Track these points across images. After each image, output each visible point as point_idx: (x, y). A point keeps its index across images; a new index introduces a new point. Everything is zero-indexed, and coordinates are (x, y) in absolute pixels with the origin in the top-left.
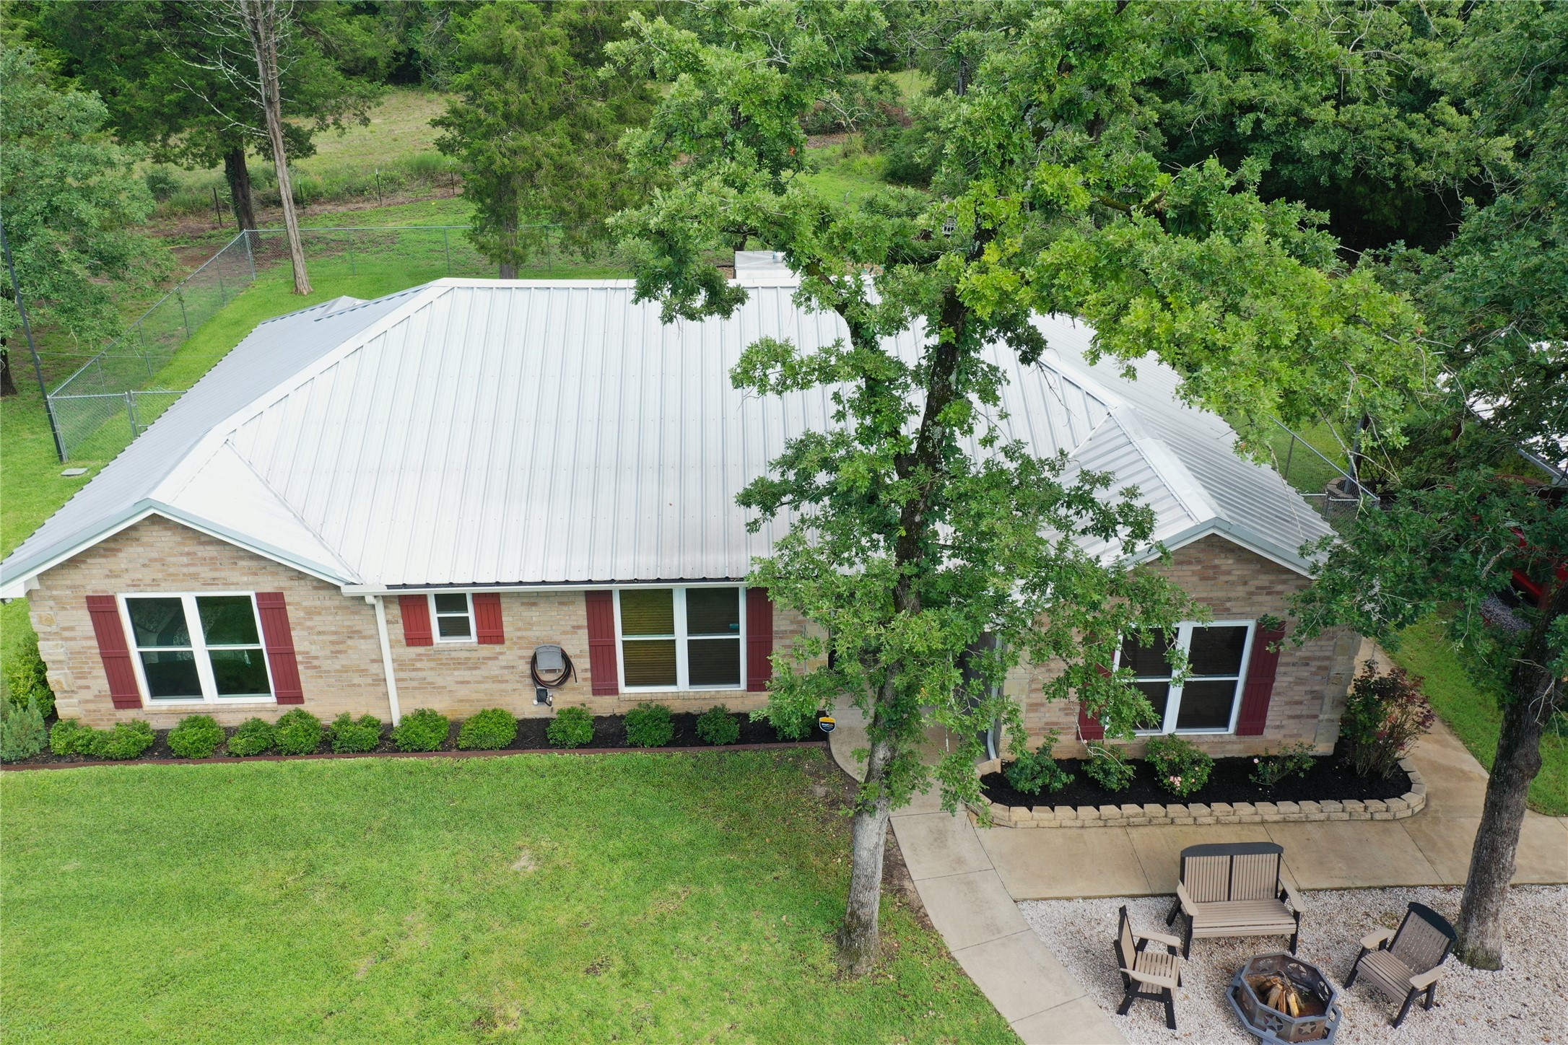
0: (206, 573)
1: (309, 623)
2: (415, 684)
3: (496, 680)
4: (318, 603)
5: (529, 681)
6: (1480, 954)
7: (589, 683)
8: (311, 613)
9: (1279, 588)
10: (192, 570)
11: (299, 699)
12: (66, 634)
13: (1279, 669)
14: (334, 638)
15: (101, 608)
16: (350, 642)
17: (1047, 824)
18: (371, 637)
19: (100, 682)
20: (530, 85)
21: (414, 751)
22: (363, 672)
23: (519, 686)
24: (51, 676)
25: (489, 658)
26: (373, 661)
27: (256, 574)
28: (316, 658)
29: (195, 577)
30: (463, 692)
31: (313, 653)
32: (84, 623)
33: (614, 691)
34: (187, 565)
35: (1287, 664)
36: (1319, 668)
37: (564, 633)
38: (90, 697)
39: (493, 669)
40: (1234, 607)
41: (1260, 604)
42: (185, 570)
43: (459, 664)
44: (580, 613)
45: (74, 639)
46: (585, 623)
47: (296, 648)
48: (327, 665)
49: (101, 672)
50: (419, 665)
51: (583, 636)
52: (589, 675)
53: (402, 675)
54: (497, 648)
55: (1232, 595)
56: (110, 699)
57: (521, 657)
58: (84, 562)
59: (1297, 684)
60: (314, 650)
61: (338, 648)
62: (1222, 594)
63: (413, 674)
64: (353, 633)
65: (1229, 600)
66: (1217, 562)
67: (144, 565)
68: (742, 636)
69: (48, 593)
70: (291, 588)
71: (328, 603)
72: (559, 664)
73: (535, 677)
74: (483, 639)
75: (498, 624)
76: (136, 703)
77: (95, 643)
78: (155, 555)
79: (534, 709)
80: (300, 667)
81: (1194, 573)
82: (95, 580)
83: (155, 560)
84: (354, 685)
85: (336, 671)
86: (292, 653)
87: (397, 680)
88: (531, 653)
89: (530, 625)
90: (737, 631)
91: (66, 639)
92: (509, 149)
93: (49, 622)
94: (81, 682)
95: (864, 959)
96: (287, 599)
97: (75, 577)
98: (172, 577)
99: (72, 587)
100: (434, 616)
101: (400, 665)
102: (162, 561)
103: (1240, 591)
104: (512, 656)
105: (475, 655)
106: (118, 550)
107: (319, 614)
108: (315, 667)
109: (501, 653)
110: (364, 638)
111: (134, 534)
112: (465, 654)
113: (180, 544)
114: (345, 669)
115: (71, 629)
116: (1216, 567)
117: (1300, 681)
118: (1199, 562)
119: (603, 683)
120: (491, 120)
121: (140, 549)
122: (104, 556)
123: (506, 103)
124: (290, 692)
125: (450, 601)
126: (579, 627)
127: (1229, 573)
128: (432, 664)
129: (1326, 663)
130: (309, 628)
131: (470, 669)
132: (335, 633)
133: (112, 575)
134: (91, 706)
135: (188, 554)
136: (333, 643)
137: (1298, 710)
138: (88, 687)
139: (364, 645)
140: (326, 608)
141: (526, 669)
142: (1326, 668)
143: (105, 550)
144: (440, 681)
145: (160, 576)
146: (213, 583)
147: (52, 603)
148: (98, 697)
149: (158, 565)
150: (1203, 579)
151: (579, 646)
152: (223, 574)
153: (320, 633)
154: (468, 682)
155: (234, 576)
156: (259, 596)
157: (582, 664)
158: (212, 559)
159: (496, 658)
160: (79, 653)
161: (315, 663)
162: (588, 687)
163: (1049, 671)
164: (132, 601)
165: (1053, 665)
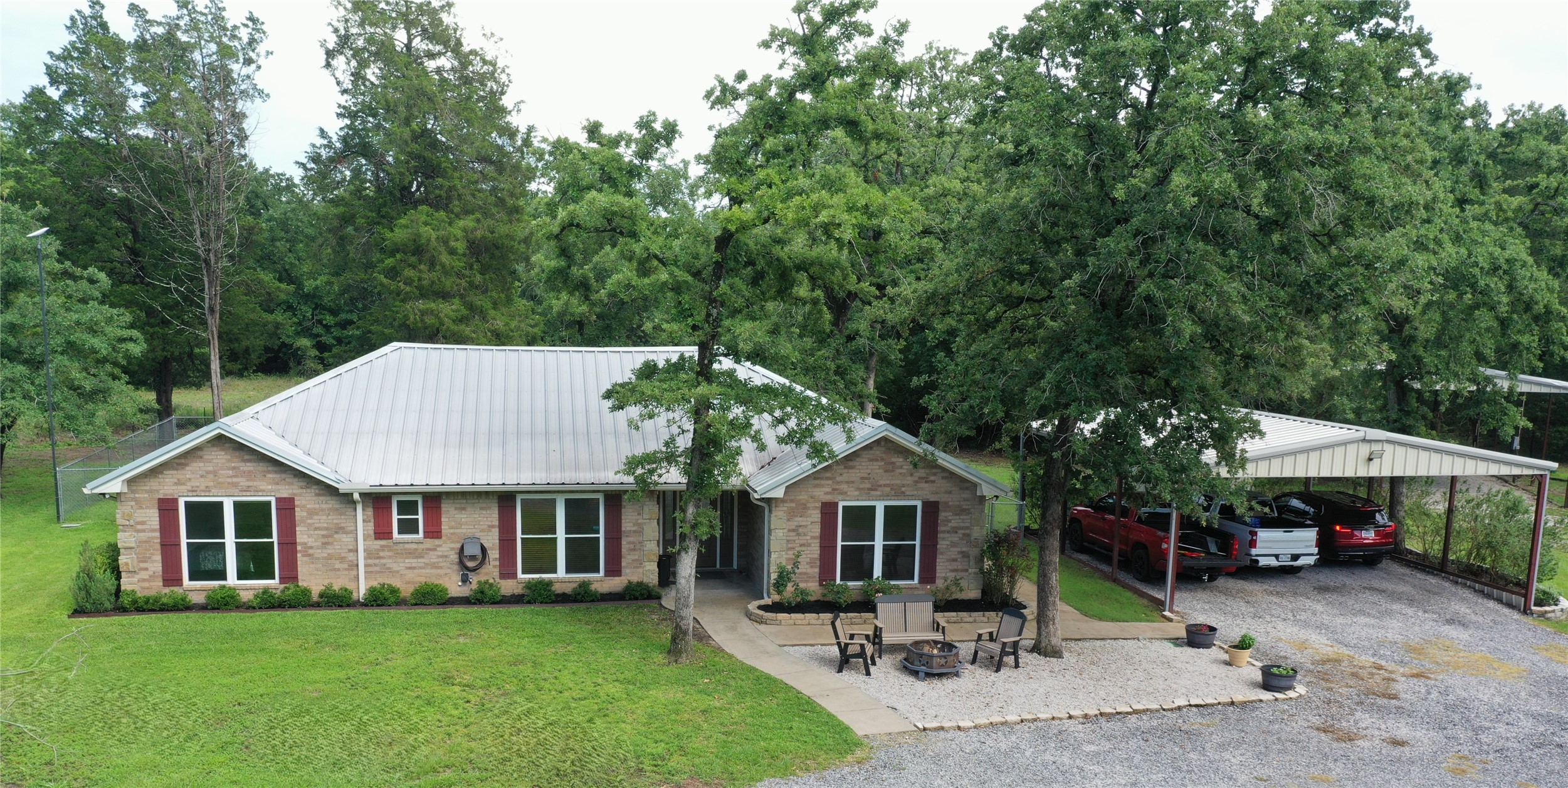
0: (243, 482)
1: (309, 521)
2: (377, 569)
3: (435, 566)
4: (317, 506)
5: (456, 567)
6: (1049, 648)
7: (497, 570)
8: (312, 513)
9: (932, 478)
10: (235, 480)
11: (295, 578)
12: (139, 527)
13: (940, 535)
14: (324, 532)
15: (167, 508)
16: (336, 536)
17: (800, 622)
18: (351, 532)
19: (156, 565)
20: (438, 267)
21: (378, 605)
22: (342, 559)
23: (449, 571)
24: (122, 560)
25: (430, 550)
26: (350, 551)
27: (277, 484)
28: (311, 548)
29: (235, 485)
30: (410, 575)
31: (310, 544)
32: (152, 518)
33: (514, 575)
34: (231, 477)
35: (944, 532)
36: (964, 535)
37: (482, 531)
38: (147, 577)
39: (433, 557)
40: (908, 491)
41: (922, 489)
42: (230, 480)
43: (411, 554)
44: (492, 516)
45: (143, 531)
46: (497, 523)
47: (298, 540)
48: (318, 553)
49: (158, 557)
50: (381, 554)
51: (495, 532)
52: (497, 563)
53: (370, 561)
54: (437, 542)
55: (905, 482)
56: (161, 579)
57: (452, 549)
58: (162, 473)
59: (952, 546)
60: (311, 542)
61: (326, 540)
62: (898, 482)
63: (377, 561)
64: (339, 529)
65: (904, 486)
66: (893, 460)
67: (202, 476)
68: (601, 535)
69: (132, 496)
70: (301, 495)
71: (324, 506)
72: (477, 551)
73: (461, 563)
74: (427, 534)
75: (439, 524)
76: (178, 582)
77: (158, 534)
78: (211, 469)
79: (459, 589)
80: (299, 555)
81: (880, 467)
82: (166, 486)
83: (208, 472)
84: (335, 569)
85: (324, 558)
86: (294, 544)
87: (366, 566)
88: (459, 546)
89: (460, 525)
90: (598, 532)
91: (138, 531)
92: (420, 310)
93: (128, 517)
94: (143, 565)
95: (684, 655)
96: (296, 503)
97: (153, 484)
98: (219, 485)
99: (150, 492)
100: (395, 517)
101: (369, 554)
102: (215, 473)
103: (909, 480)
104: (447, 548)
105: (421, 546)
106: (187, 465)
107: (317, 514)
108: (309, 555)
109: (440, 546)
110: (346, 533)
111: (200, 453)
112: (414, 546)
113: (228, 461)
114: (330, 557)
115: (143, 523)
116: (893, 463)
117: (953, 545)
118: (882, 460)
119: (508, 571)
120: (408, 289)
121: (201, 464)
122: (177, 469)
123: (420, 279)
124: (291, 575)
125: (407, 507)
126: (493, 527)
127: (901, 467)
128: (390, 554)
129: (967, 531)
130: (310, 525)
131: (417, 557)
132: (327, 529)
133: (179, 483)
134: (146, 584)
135: (234, 468)
136: (323, 536)
137: (955, 565)
138: (146, 569)
139: (346, 539)
140: (322, 510)
141: (454, 557)
142: (968, 535)
143: (178, 464)
144: (395, 567)
145: (212, 484)
146: (247, 489)
147: (133, 503)
148: (152, 577)
149: (211, 476)
150: (886, 471)
151: (491, 540)
152: (255, 483)
153: (316, 529)
154: (414, 568)
155: (263, 485)
156: (278, 500)
157: (494, 554)
158: (249, 472)
159: (435, 550)
160: (145, 542)
161: (310, 551)
162: (496, 573)
163: (798, 534)
164: (187, 504)
165: (801, 530)
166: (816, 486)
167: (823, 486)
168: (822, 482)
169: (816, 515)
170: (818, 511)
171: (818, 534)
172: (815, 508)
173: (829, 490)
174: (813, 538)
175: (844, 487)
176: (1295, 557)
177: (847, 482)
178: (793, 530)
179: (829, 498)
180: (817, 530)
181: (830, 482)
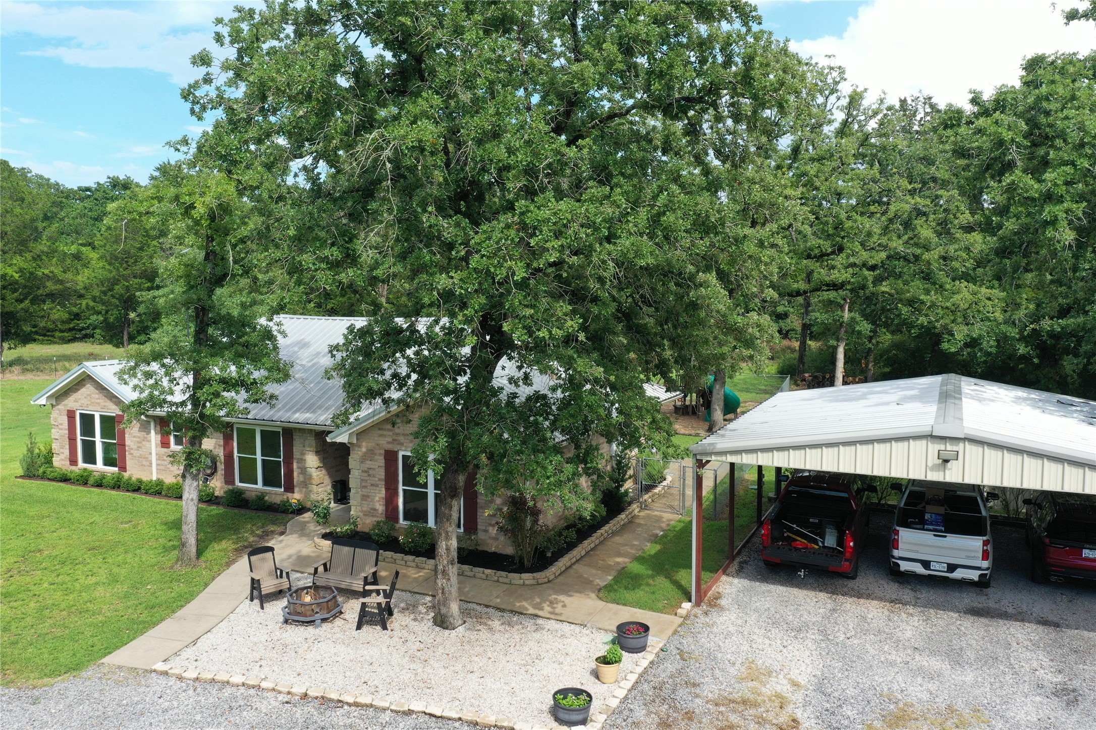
0: (103, 404)
1: (131, 431)
2: (163, 467)
4: (135, 422)
8: (132, 426)
11: (125, 468)
14: (138, 439)
15: (71, 415)
16: (143, 443)
18: (150, 441)
19: (66, 451)
22: (145, 459)
24: (53, 446)
26: (149, 453)
27: (117, 405)
28: (132, 449)
29: (100, 405)
33: (233, 483)
37: (215, 448)
38: (63, 458)
42: (96, 401)
44: (220, 438)
45: (61, 429)
46: (222, 443)
47: (126, 443)
48: (135, 453)
49: (68, 446)
50: (164, 457)
51: (222, 450)
52: (223, 472)
53: (158, 461)
56: (69, 461)
58: (69, 394)
60: (131, 446)
61: (139, 445)
63: (163, 462)
64: (145, 438)
67: (85, 397)
68: (282, 460)
69: (58, 407)
72: (210, 463)
76: (76, 463)
77: (67, 432)
80: (127, 453)
82: (71, 403)
83: (87, 395)
85: (138, 457)
86: (124, 445)
87: (156, 464)
90: (280, 457)
93: (56, 420)
94: (61, 450)
96: (125, 418)
97: (66, 400)
98: (93, 404)
99: (64, 405)
100: (172, 433)
101: (157, 457)
102: (90, 397)
106: (79, 389)
107: (134, 427)
110: (148, 441)
111: (84, 382)
114: (141, 456)
115: (61, 425)
119: (229, 480)
121: (85, 390)
122: (74, 392)
124: (123, 465)
126: (220, 446)
128: (169, 458)
130: (131, 434)
133: (77, 401)
134: (63, 464)
135: (98, 394)
136: (138, 442)
137: (493, 520)
138: (63, 453)
140: (136, 425)
143: (75, 389)
144: (171, 467)
145: (90, 403)
146: (105, 408)
147: (58, 412)
148: (65, 459)
151: (220, 456)
152: (107, 405)
153: (134, 437)
155: (112, 407)
156: (116, 416)
157: (221, 466)
158: (105, 396)
160: (62, 436)
161: (131, 451)
163: (369, 475)
164: (81, 414)
165: (371, 472)
166: (380, 436)
167: (385, 436)
168: (385, 433)
169: (381, 461)
170: (382, 457)
171: (383, 477)
172: (380, 454)
173: (390, 440)
174: (380, 480)
175: (401, 438)
176: (952, 568)
177: (404, 435)
178: (365, 472)
179: (390, 447)
180: (381, 473)
181: (391, 433)
